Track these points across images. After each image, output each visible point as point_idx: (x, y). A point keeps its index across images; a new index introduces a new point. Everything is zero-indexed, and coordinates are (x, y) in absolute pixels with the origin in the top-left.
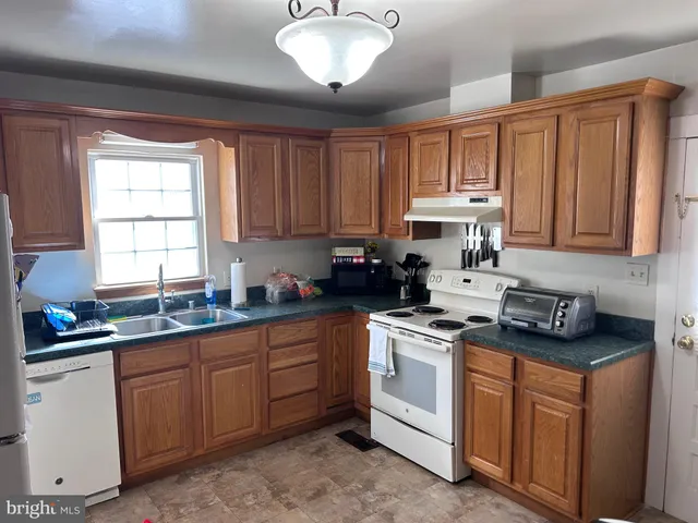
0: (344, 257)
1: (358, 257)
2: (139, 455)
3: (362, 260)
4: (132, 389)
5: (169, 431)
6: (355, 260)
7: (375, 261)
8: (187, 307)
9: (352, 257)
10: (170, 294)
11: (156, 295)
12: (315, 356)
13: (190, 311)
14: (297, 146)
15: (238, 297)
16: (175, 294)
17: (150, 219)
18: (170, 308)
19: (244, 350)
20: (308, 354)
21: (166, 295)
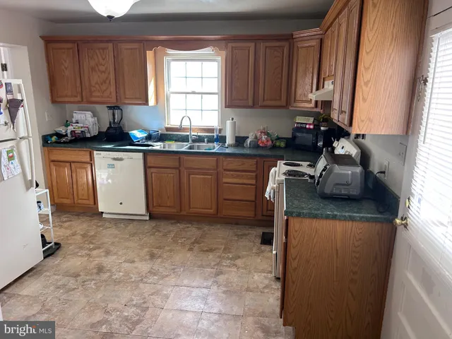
0: (301, 123)
1: (310, 124)
2: (155, 204)
3: (312, 127)
4: (152, 173)
5: (168, 197)
6: (307, 126)
7: (322, 128)
8: (204, 142)
9: (306, 124)
10: (196, 134)
11: (188, 134)
12: (253, 182)
13: (204, 144)
14: (266, 47)
15: (229, 140)
16: (199, 134)
17: (194, 93)
18: (194, 141)
19: (207, 167)
20: (248, 179)
21: (192, 134)
